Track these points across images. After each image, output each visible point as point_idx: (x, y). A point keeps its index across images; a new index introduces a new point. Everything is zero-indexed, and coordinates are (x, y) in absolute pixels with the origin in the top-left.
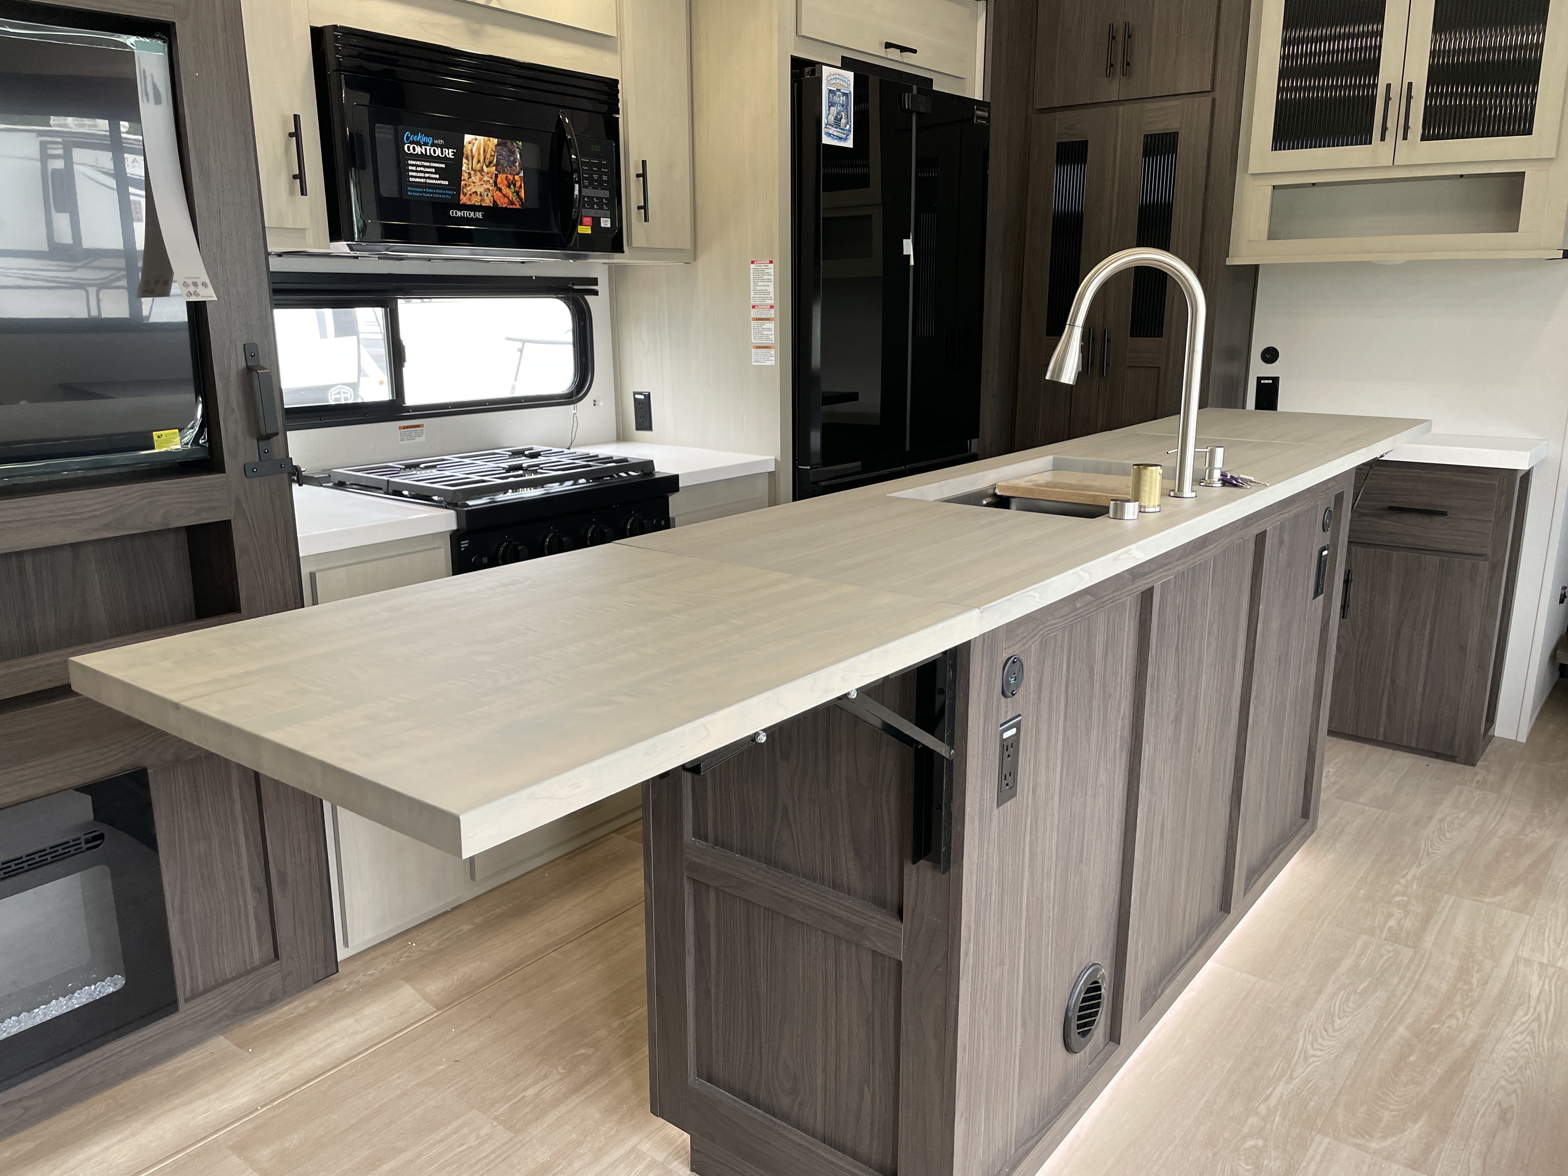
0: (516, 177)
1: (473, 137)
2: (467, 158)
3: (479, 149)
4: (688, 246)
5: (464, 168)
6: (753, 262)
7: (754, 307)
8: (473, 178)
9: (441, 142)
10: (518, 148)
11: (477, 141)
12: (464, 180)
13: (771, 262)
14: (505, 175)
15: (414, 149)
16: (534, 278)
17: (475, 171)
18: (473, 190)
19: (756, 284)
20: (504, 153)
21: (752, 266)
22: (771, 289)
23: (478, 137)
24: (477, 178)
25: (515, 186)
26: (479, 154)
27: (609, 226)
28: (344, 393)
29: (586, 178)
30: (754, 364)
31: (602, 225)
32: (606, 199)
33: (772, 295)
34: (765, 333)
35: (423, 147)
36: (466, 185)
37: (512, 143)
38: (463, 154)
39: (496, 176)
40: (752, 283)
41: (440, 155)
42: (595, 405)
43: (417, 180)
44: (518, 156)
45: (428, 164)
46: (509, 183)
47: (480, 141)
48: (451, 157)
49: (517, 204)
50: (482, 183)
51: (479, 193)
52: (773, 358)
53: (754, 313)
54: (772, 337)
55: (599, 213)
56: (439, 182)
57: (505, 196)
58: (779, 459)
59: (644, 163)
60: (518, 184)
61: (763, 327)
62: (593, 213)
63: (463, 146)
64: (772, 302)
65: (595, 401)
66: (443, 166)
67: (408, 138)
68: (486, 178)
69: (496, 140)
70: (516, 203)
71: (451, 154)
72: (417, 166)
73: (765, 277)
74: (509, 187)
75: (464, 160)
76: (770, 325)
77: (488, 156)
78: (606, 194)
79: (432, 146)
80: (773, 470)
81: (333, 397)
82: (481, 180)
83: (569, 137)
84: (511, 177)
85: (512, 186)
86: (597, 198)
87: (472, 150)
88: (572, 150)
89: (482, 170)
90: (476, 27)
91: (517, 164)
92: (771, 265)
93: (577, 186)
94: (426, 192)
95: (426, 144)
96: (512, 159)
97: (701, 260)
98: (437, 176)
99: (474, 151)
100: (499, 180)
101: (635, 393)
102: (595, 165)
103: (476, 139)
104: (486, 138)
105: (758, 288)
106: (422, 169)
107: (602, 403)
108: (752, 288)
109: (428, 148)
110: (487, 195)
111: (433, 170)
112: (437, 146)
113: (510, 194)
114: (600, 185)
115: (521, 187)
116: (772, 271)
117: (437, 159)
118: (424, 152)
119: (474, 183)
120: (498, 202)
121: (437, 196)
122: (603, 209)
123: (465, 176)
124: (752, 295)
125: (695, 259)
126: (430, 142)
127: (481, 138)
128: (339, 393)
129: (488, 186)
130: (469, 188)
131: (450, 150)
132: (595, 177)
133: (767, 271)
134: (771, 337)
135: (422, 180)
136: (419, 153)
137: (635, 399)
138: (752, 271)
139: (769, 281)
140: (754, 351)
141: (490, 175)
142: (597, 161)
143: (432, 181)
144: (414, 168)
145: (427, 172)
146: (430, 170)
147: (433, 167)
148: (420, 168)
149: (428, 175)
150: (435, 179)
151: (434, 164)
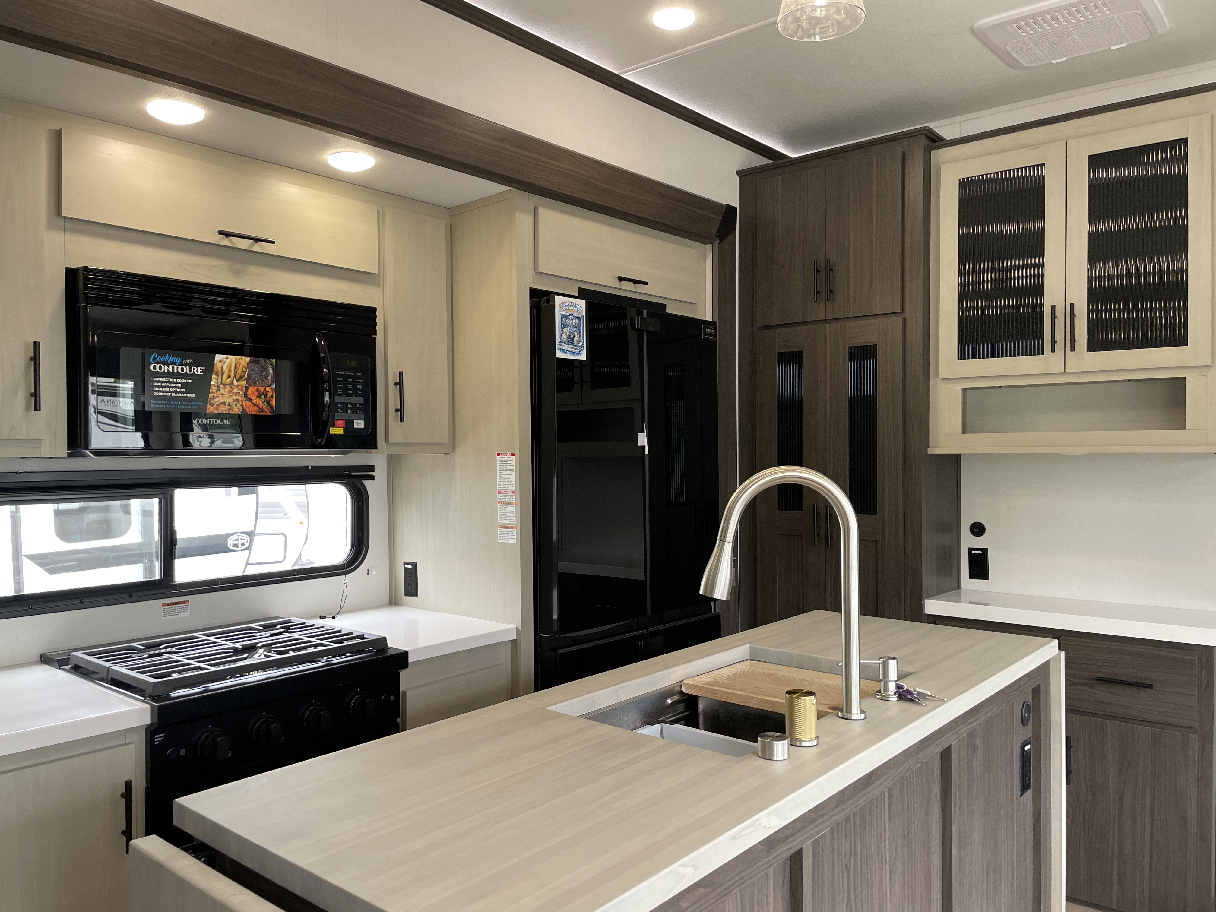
0: (268, 389)
1: (225, 356)
2: (217, 374)
3: (231, 366)
4: (445, 440)
5: (212, 383)
6: (498, 455)
7: (499, 492)
8: (222, 391)
9: (189, 361)
10: (271, 364)
11: (228, 360)
12: (212, 392)
13: (513, 455)
14: (256, 388)
15: (160, 368)
16: (310, 468)
17: (225, 385)
18: (222, 401)
19: (501, 473)
20: (256, 369)
21: (498, 458)
22: (513, 477)
23: (229, 356)
24: (227, 391)
25: (266, 396)
26: (230, 370)
27: (362, 426)
28: (242, 539)
29: (340, 388)
30: (499, 541)
31: (355, 426)
32: (360, 404)
33: (514, 482)
34: (508, 515)
35: (171, 366)
36: (214, 396)
37: (265, 361)
38: (213, 371)
39: (247, 388)
40: (498, 472)
41: (188, 372)
42: (368, 574)
43: (162, 394)
44: (271, 371)
45: (175, 380)
46: (259, 394)
47: (231, 360)
48: (199, 373)
49: (268, 411)
50: (231, 394)
51: (227, 403)
52: (515, 537)
53: (499, 497)
54: (514, 519)
55: (353, 416)
56: (185, 395)
57: (254, 405)
58: (520, 629)
59: (401, 374)
60: (269, 395)
61: (507, 509)
62: (346, 416)
63: (213, 364)
64: (514, 488)
65: (368, 570)
66: (191, 381)
67: (154, 359)
68: (235, 391)
69: (248, 359)
70: (266, 410)
71: (199, 371)
72: (162, 382)
73: (508, 467)
74: (260, 397)
75: (213, 376)
76: (513, 508)
77: (239, 372)
78: (361, 400)
79: (179, 365)
80: (515, 638)
81: (232, 543)
82: (229, 392)
83: (323, 355)
84: (262, 389)
85: (263, 397)
86: (351, 404)
87: (222, 368)
88: (324, 366)
89: (232, 383)
90: (239, 267)
91: (269, 378)
92: (513, 458)
93: (327, 394)
94: (170, 404)
95: (174, 363)
96: (264, 373)
97: (458, 451)
98: (184, 390)
99: (225, 367)
100: (249, 391)
101: (405, 563)
102: (350, 377)
103: (227, 358)
104: (238, 357)
105: (503, 476)
106: (167, 384)
107: (374, 573)
108: (498, 476)
109: (175, 367)
110: (236, 404)
111: (180, 385)
112: (186, 365)
113: (261, 403)
114: (355, 392)
115: (272, 397)
116: (513, 463)
117: (186, 376)
118: (171, 370)
119: (223, 394)
120: (247, 410)
121: (183, 407)
122: (357, 413)
123: (214, 389)
124: (498, 482)
125: (453, 451)
126: (179, 362)
127: (233, 358)
128: (237, 540)
129: (237, 397)
130: (217, 400)
131: (199, 368)
132: (350, 386)
133: (510, 462)
134: (513, 518)
135: (167, 394)
136: (166, 371)
137: (405, 569)
138: (498, 461)
139: (511, 470)
140: (499, 530)
141: (240, 387)
142: (353, 374)
143: (177, 395)
144: (159, 384)
145: (173, 387)
146: (176, 385)
147: (179, 383)
148: (165, 384)
149: (173, 390)
150: (181, 393)
151: (181, 381)
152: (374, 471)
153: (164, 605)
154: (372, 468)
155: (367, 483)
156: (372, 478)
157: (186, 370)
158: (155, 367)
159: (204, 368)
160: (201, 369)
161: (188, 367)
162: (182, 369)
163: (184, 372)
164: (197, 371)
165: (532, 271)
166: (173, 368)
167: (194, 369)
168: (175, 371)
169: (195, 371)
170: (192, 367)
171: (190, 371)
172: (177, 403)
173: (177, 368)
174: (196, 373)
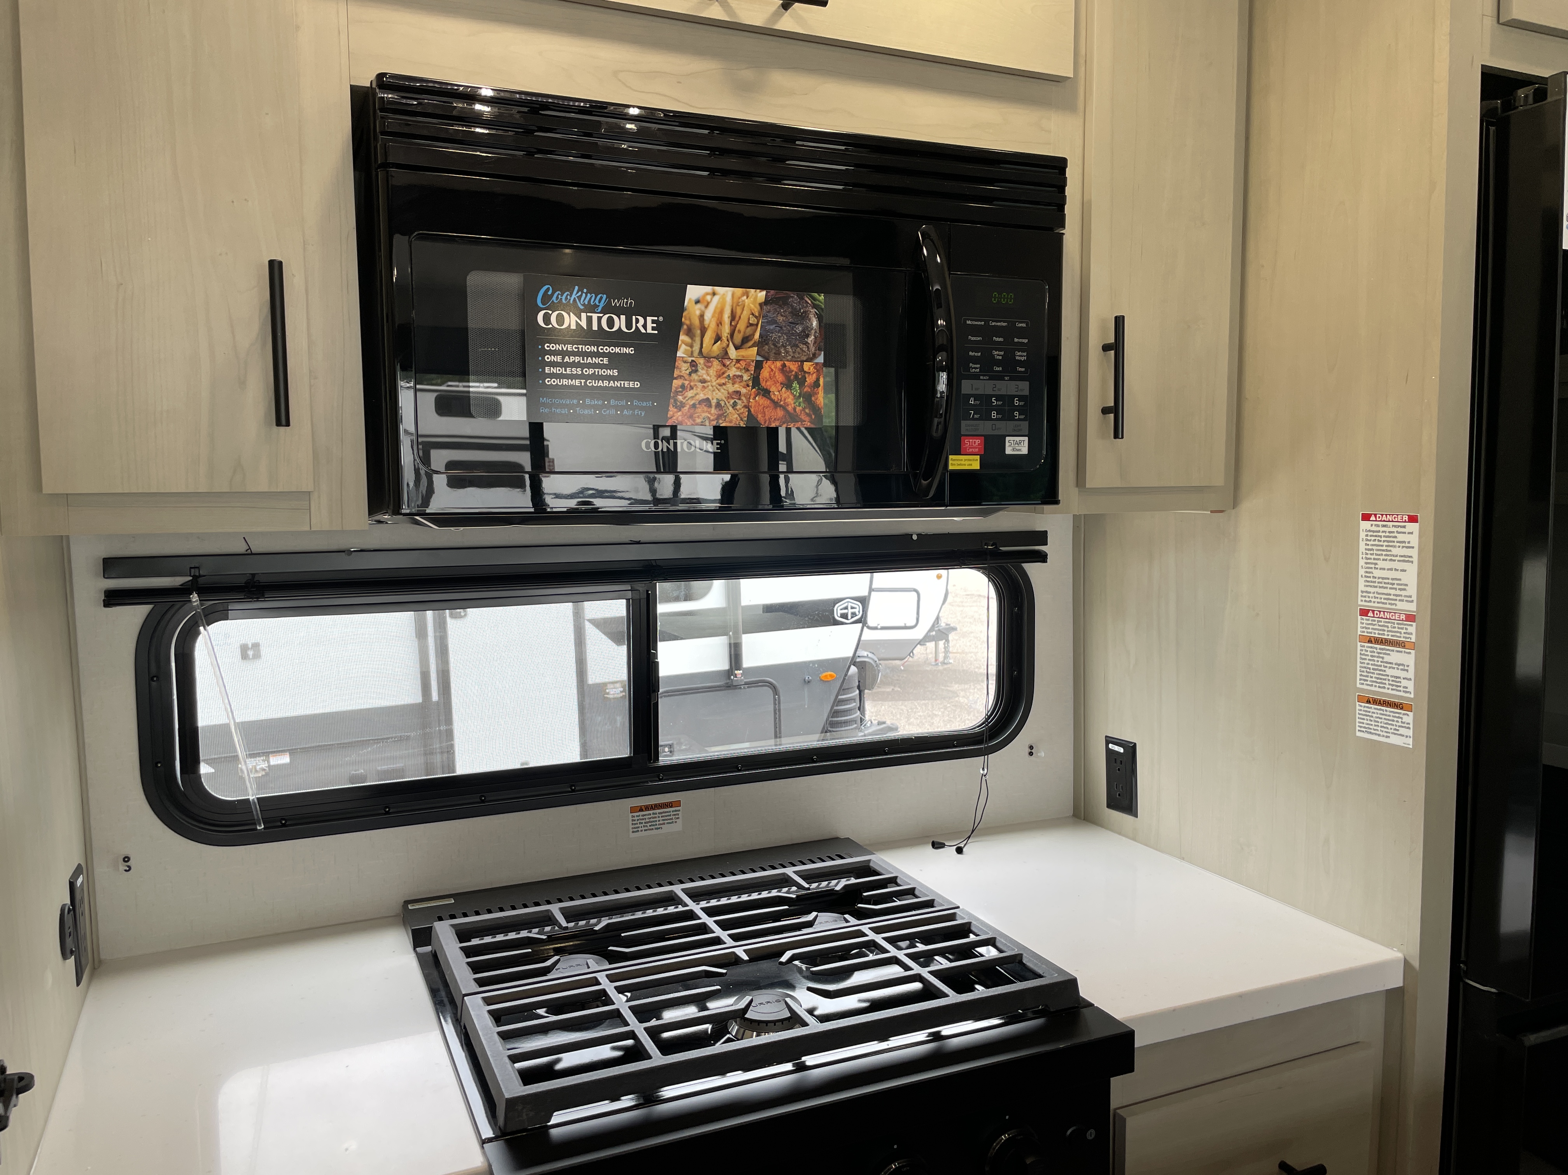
0: (807, 366)
1: (708, 289)
2: (690, 332)
3: (721, 312)
4: (1219, 479)
5: (679, 354)
6: (1366, 517)
7: (1364, 613)
8: (702, 372)
9: (629, 302)
10: (815, 306)
11: (716, 298)
12: (680, 377)
13: (1413, 519)
14: (779, 364)
15: (560, 320)
16: (915, 537)
17: (708, 358)
18: (702, 396)
19: (1372, 565)
20: (780, 319)
21: (1365, 525)
22: (1410, 576)
23: (718, 289)
24: (712, 372)
25: (802, 382)
26: (720, 323)
27: (1024, 450)
28: (852, 608)
29: (975, 360)
30: (1359, 734)
31: (1009, 451)
32: (1021, 398)
33: (1412, 590)
34: (1389, 672)
35: (584, 315)
36: (683, 386)
37: (802, 298)
38: (681, 324)
39: (759, 366)
40: (1362, 562)
41: (624, 329)
42: (1031, 754)
43: (565, 382)
44: (815, 323)
45: (594, 349)
46: (788, 378)
47: (723, 297)
48: (649, 331)
49: (807, 419)
50: (723, 381)
51: (714, 402)
52: (1410, 733)
53: (1363, 626)
54: (1410, 686)
55: (1002, 427)
56: (617, 384)
57: (776, 404)
58: (1416, 964)
59: (1119, 322)
60: (810, 379)
61: (1387, 658)
62: (986, 428)
63: (681, 308)
64: (1412, 607)
65: (1031, 747)
66: (630, 351)
67: (546, 298)
68: (733, 371)
69: (762, 295)
70: (803, 417)
71: (650, 325)
72: (563, 354)
73: (1395, 551)
74: (788, 386)
75: (683, 337)
76: (1408, 658)
77: (742, 326)
78: (1024, 387)
79: (604, 312)
80: (1399, 983)
81: (840, 612)
82: (719, 376)
83: (936, 287)
84: (793, 367)
85: (795, 385)
86: (998, 398)
87: (702, 316)
88: (937, 310)
89: (726, 353)
90: (747, 74)
91: (811, 339)
92: (1413, 527)
93: (943, 376)
94: (584, 407)
95: (590, 308)
96: (800, 328)
97: (1250, 505)
98: (615, 373)
99: (708, 316)
100: (765, 373)
101: (1109, 740)
102: (998, 331)
103: (714, 294)
104: (739, 291)
105: (1377, 573)
106: (577, 359)
107: (1042, 754)
108: (1362, 572)
109: (595, 317)
110: (734, 405)
111: (606, 361)
112: (618, 312)
113: (790, 400)
114: (1009, 369)
115: (816, 384)
116: (1414, 540)
117: (618, 339)
118: (584, 324)
119: (703, 381)
120: (760, 417)
122: (1012, 418)
123: (683, 368)
124: (1361, 586)
125: (1235, 503)
126: (602, 305)
127: (726, 293)
128: (846, 608)
129: (737, 387)
130: (690, 394)
131: (649, 319)
132: (998, 355)
133: (1401, 537)
134: (1404, 683)
135: (577, 382)
136: (573, 327)
137: (1109, 752)
138: (1362, 535)
139: (1407, 559)
140: (1360, 707)
141: (743, 363)
142: (1005, 324)
143: (600, 383)
144: (559, 359)
145: (589, 366)
146: (596, 360)
147: (604, 355)
148: (572, 359)
149: (591, 371)
150: (610, 378)
151: (607, 349)
152: (1046, 544)
153: (633, 810)
154: (1041, 537)
155: (1032, 569)
156: (1042, 558)
157: (620, 323)
158: (547, 319)
159: (661, 319)
160: (653, 321)
161: (623, 317)
162: (610, 322)
163: (615, 328)
164: (645, 326)
165: (1489, 22)
166: (589, 320)
167: (637, 321)
168: (595, 327)
169: (640, 325)
170: (634, 317)
171: (629, 325)
172: (600, 402)
173: (599, 319)
174: (643, 331)
